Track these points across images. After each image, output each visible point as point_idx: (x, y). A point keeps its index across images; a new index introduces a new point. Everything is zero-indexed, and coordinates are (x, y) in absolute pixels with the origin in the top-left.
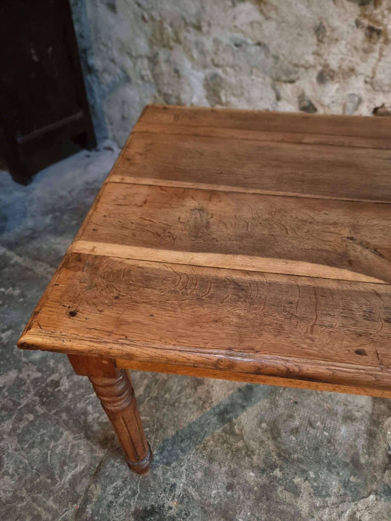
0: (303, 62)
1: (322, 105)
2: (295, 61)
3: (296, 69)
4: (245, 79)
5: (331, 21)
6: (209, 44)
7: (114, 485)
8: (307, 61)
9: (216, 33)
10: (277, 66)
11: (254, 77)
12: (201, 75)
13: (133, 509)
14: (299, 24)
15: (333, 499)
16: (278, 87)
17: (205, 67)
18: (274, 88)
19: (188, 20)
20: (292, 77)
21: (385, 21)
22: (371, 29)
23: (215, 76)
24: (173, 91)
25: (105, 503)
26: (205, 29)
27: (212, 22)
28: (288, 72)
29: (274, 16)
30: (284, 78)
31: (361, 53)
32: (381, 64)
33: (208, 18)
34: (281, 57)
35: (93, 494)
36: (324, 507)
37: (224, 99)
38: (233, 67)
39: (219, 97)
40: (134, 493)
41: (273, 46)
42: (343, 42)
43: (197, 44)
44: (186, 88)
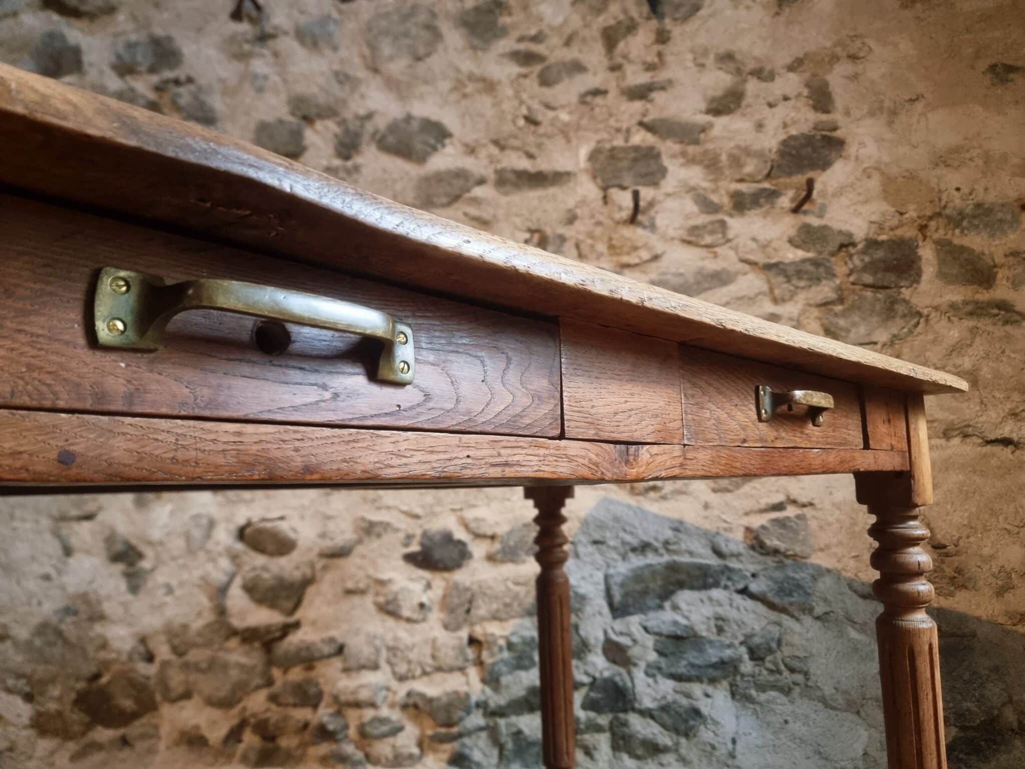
1: (150, 543)
11: (16, 524)
16: (65, 532)
18: (57, 534)
20: (89, 509)
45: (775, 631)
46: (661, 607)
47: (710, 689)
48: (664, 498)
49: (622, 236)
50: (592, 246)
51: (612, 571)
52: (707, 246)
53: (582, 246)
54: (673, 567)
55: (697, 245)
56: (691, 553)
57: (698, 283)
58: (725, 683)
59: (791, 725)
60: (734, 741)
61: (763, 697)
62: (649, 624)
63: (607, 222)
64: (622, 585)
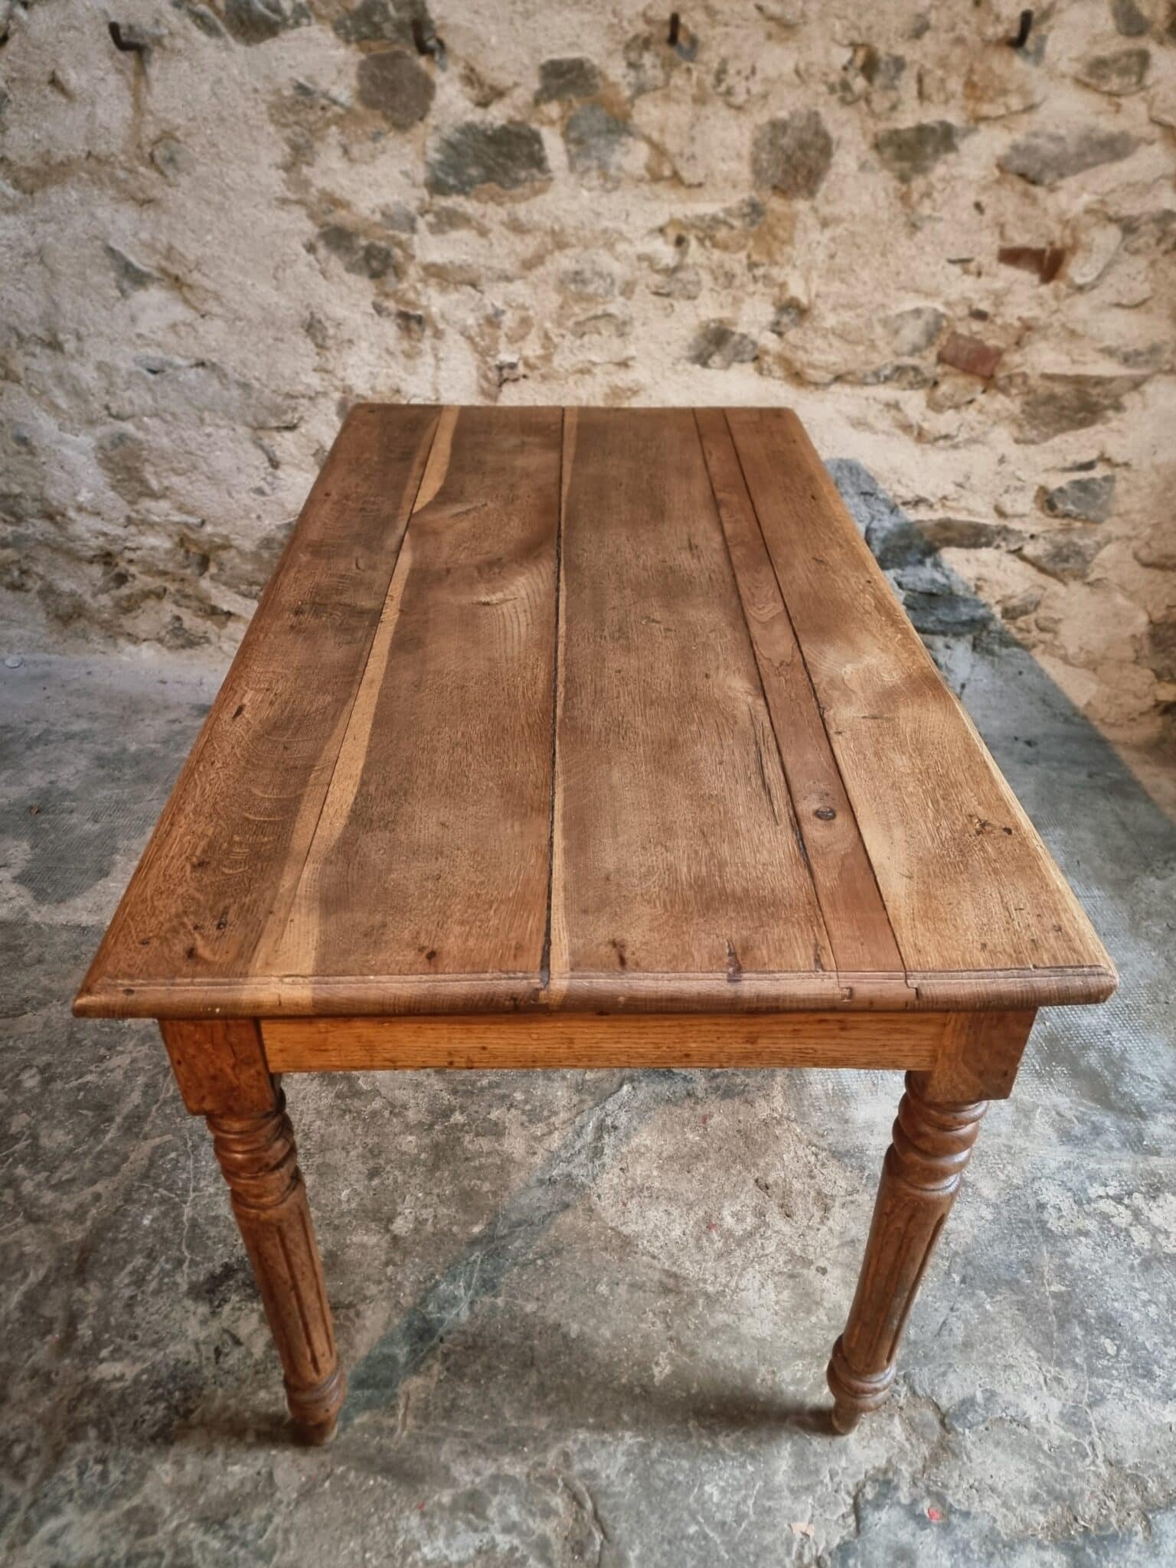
0: (301, 388)
2: (287, 389)
3: (292, 403)
4: (192, 436)
5: (328, 308)
6: (88, 376)
7: (129, 1268)
8: (309, 386)
9: (98, 350)
10: (253, 401)
11: (209, 429)
12: (87, 440)
13: (184, 1287)
14: (270, 321)
15: (563, 1115)
16: (266, 442)
17: (92, 422)
18: (258, 444)
19: (23, 331)
20: (289, 418)
21: (424, 301)
22: (404, 316)
23: (121, 438)
24: (24, 485)
25: (118, 1305)
26: (70, 346)
27: (83, 330)
28: (277, 411)
29: (216, 309)
30: (274, 423)
31: (402, 359)
32: (443, 374)
33: (72, 325)
34: (256, 385)
35: (85, 1304)
36: (550, 1133)
37: (154, 484)
38: (155, 414)
39: (143, 482)
40: (180, 1262)
41: (230, 365)
42: (364, 345)
43: (60, 379)
44: (58, 473)
45: (1037, 593)
46: (921, 563)
47: (952, 642)
48: (955, 447)
49: (990, 70)
50: (942, 81)
51: (875, 525)
52: (1110, 94)
53: (927, 80)
54: (945, 525)
55: (1096, 90)
56: (970, 512)
57: (1081, 155)
58: (970, 637)
59: (1025, 676)
60: (963, 686)
61: (1004, 651)
62: (904, 580)
63: (972, 38)
64: (884, 540)
